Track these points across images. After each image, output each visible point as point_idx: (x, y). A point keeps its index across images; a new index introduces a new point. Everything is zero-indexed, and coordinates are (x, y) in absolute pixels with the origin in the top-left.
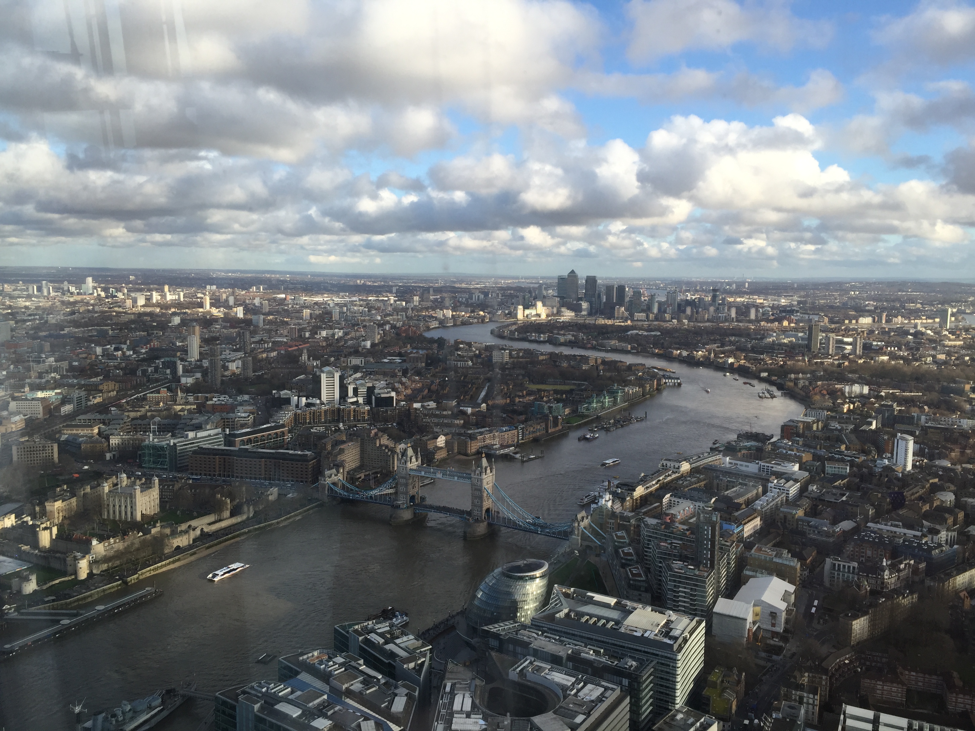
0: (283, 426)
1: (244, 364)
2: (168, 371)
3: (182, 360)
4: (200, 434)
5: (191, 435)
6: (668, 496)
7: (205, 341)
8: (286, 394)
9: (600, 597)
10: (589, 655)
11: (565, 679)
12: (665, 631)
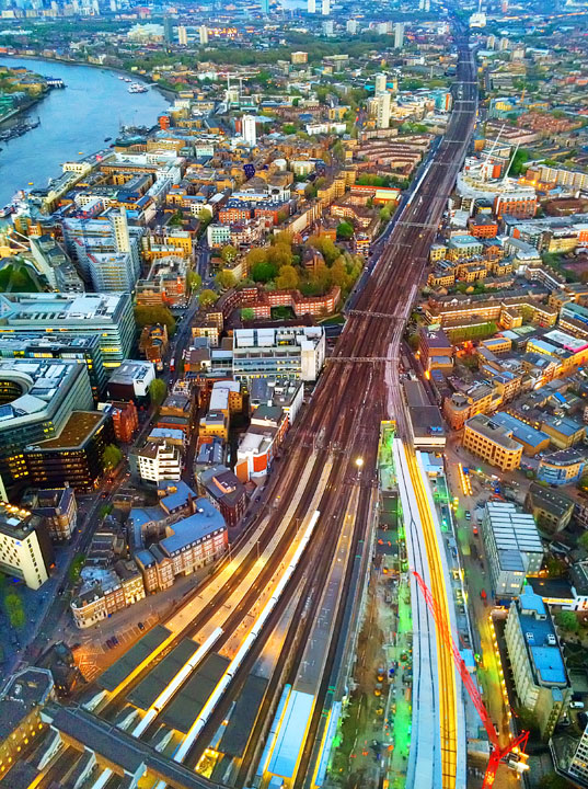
6: (78, 195)
9: (41, 296)
10: (44, 343)
11: (33, 368)
12: (102, 310)
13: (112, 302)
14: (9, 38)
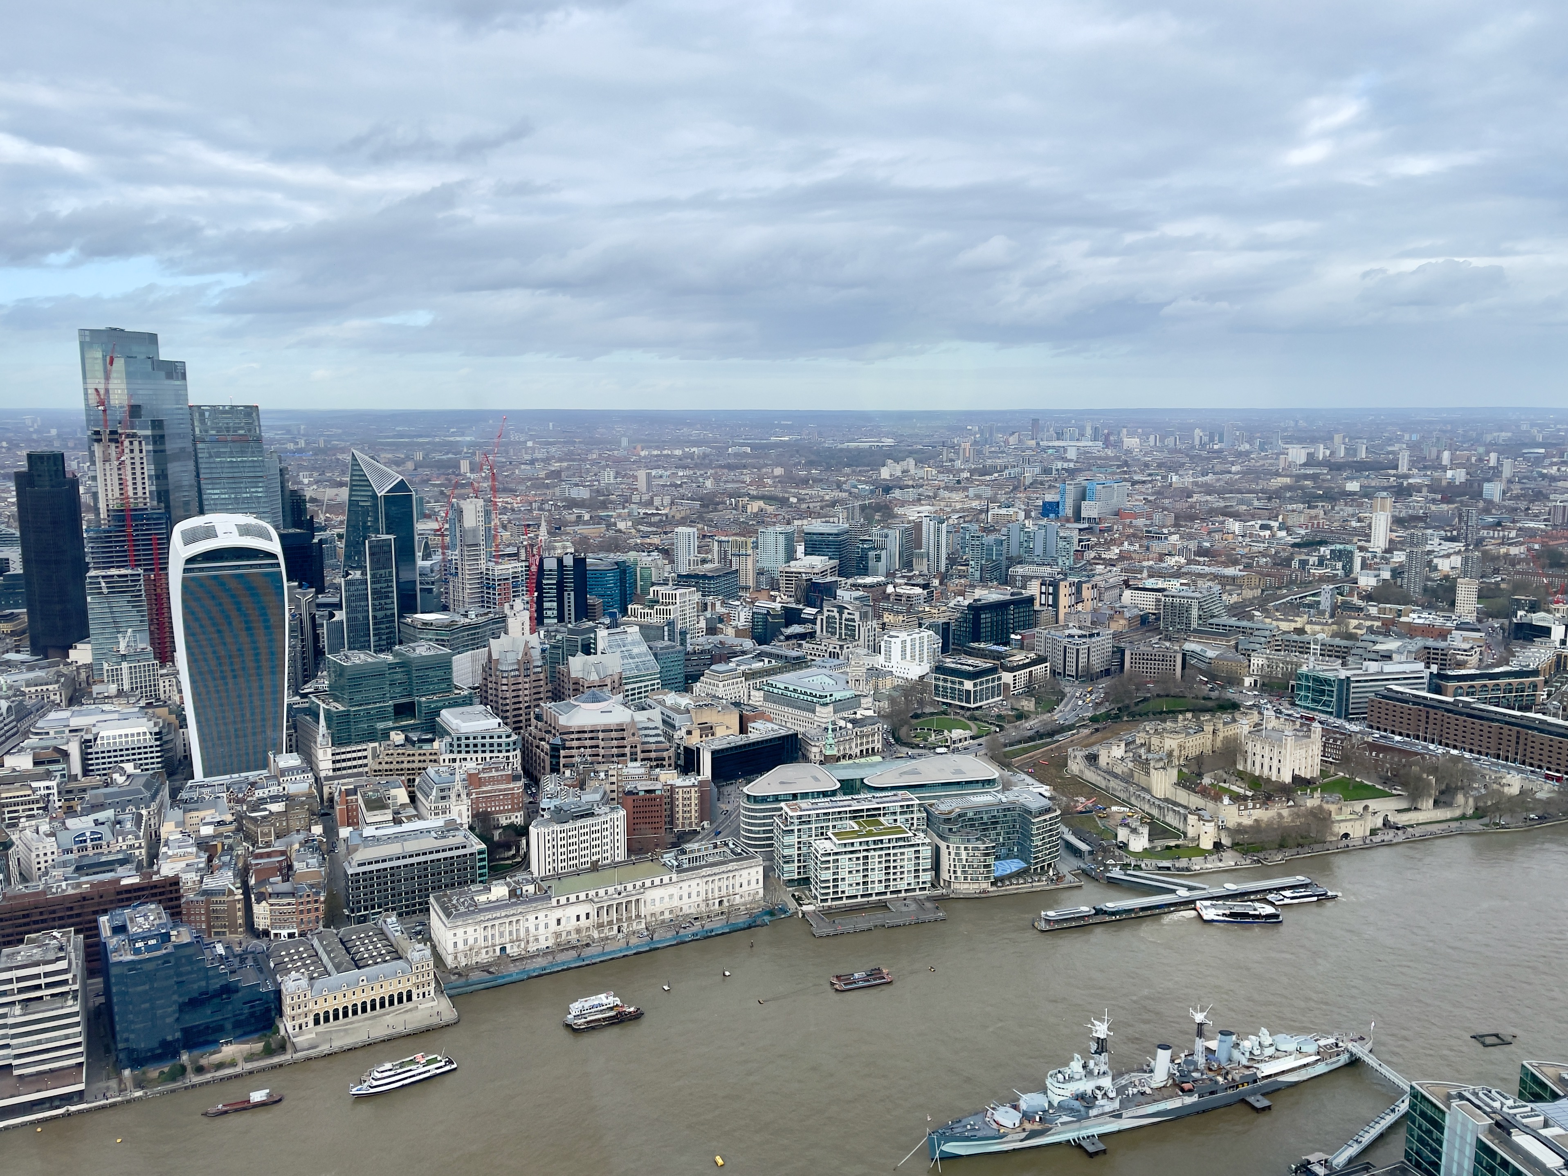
0: (1535, 673)
1: (1466, 561)
2: (1339, 565)
3: (1361, 549)
4: (1389, 667)
5: (1373, 667)
7: (1398, 522)
8: (1544, 620)
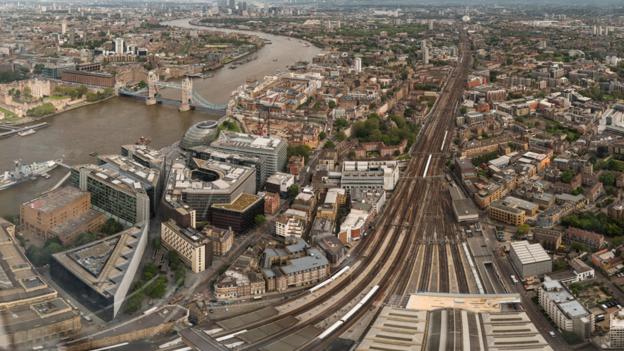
9: (241, 134)
10: (237, 157)
11: (227, 167)
12: (270, 145)
13: (276, 142)
14: (252, 24)
